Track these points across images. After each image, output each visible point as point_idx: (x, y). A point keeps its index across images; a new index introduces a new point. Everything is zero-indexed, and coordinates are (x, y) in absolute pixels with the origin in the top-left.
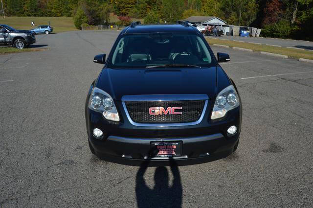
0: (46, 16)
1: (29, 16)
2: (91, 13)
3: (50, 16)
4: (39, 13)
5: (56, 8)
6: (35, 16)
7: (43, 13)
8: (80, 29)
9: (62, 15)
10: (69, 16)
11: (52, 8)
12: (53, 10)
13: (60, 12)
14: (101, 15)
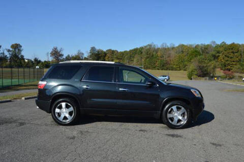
0: (169, 70)
1: (158, 69)
2: (201, 68)
3: (172, 70)
4: (165, 68)
5: (177, 65)
6: (162, 69)
7: (167, 68)
8: (191, 79)
9: (180, 70)
10: (185, 70)
11: (174, 65)
12: (175, 66)
13: (179, 68)
14: (209, 70)
